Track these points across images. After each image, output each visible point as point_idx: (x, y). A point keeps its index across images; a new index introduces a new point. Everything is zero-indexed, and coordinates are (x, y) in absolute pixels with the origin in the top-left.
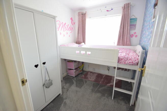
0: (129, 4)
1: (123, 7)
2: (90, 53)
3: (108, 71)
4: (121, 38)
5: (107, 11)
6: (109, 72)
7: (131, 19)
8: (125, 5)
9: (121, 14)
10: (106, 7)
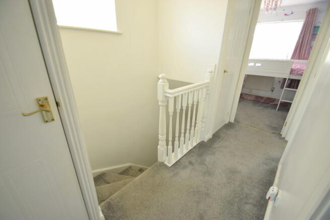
0: (315, 9)
1: (307, 12)
2: (259, 65)
3: (271, 92)
4: (298, 50)
5: (285, 15)
6: (272, 94)
7: (315, 27)
8: (310, 10)
9: (303, 20)
10: (284, 10)
